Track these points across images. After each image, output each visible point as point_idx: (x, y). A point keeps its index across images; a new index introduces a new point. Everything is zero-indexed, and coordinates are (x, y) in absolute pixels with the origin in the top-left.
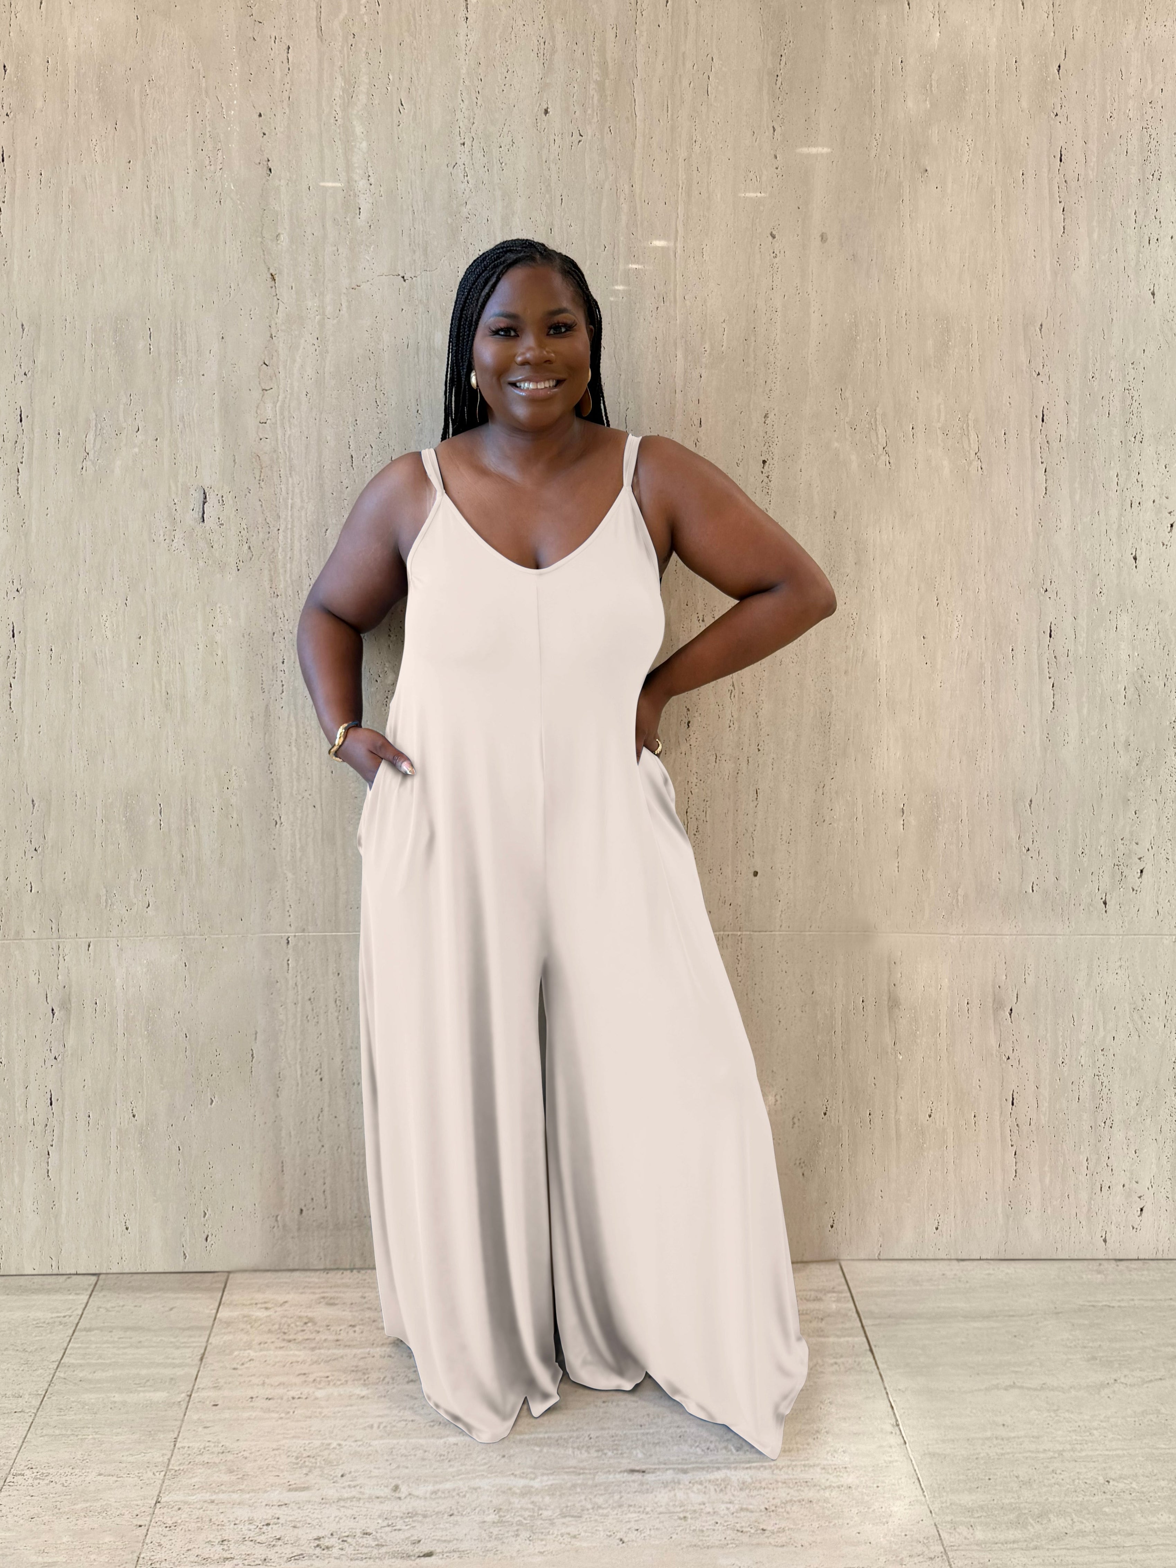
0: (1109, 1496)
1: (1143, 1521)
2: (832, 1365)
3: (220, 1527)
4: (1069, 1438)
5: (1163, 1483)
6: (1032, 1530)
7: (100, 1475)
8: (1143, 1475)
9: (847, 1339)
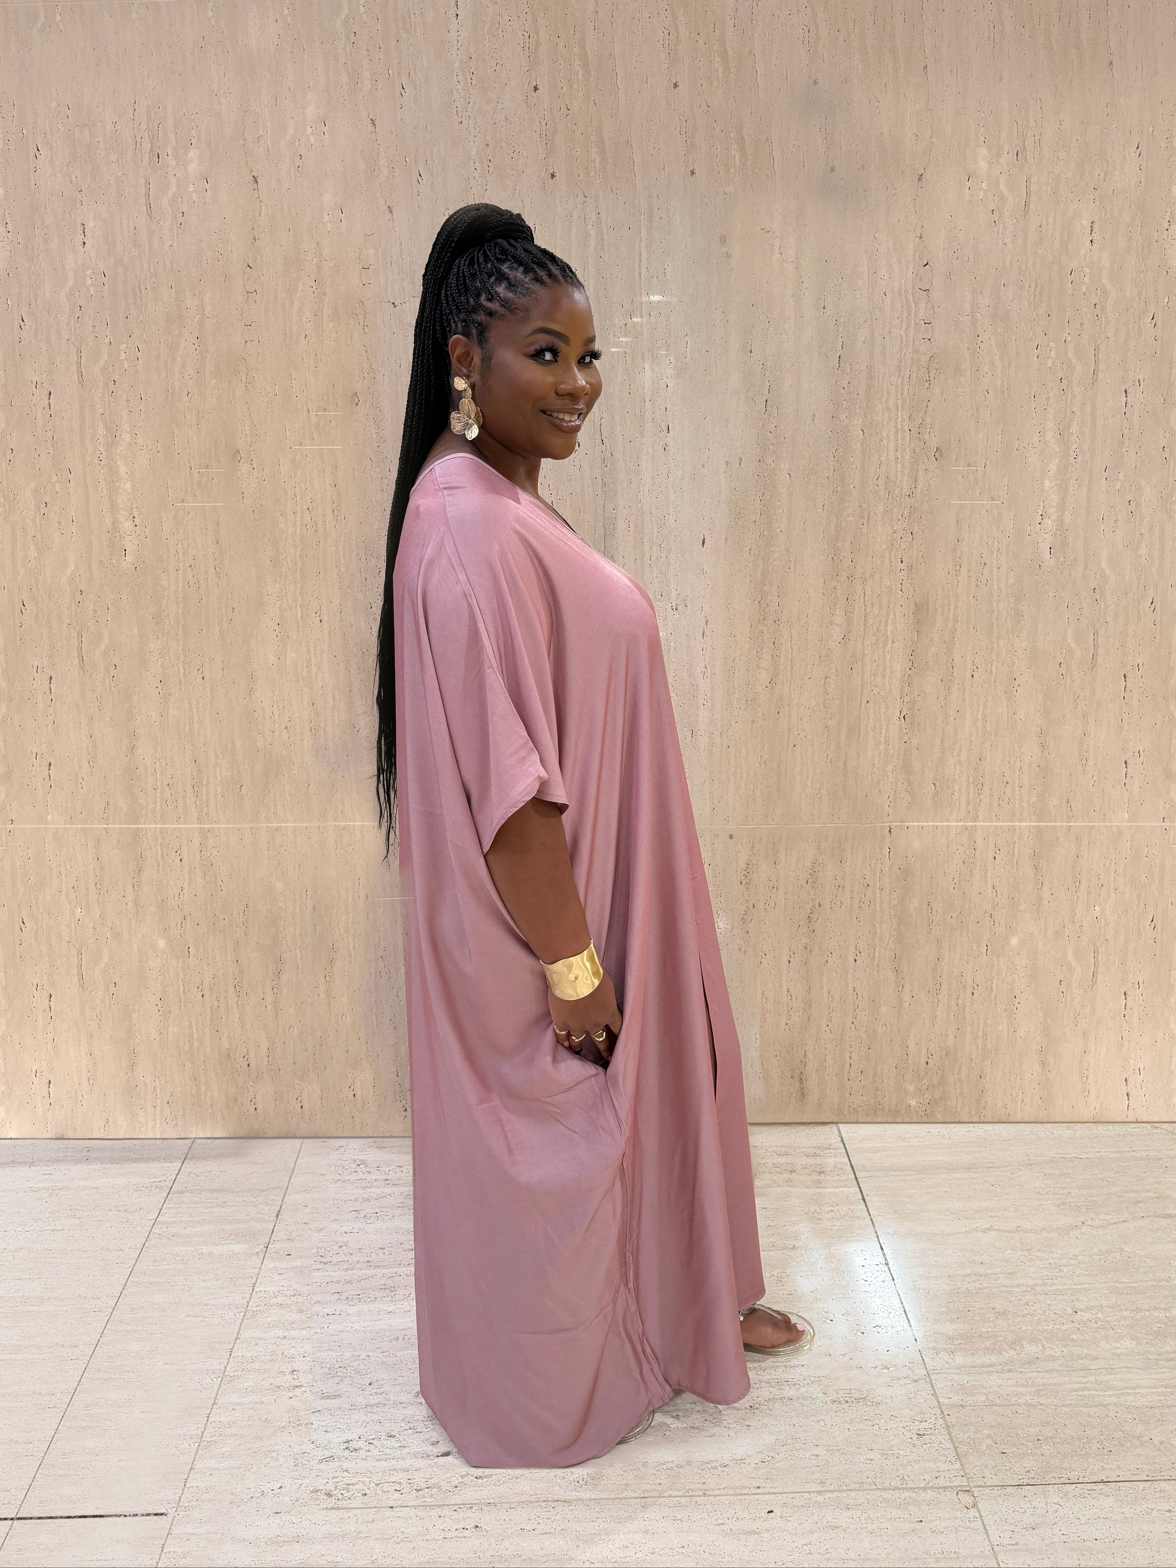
0: (1076, 1325)
1: (1107, 1346)
2: (828, 1212)
3: (290, 1360)
4: (1040, 1274)
5: (1126, 1313)
6: (1006, 1355)
7: (189, 1316)
8: (1108, 1306)
9: (842, 1189)
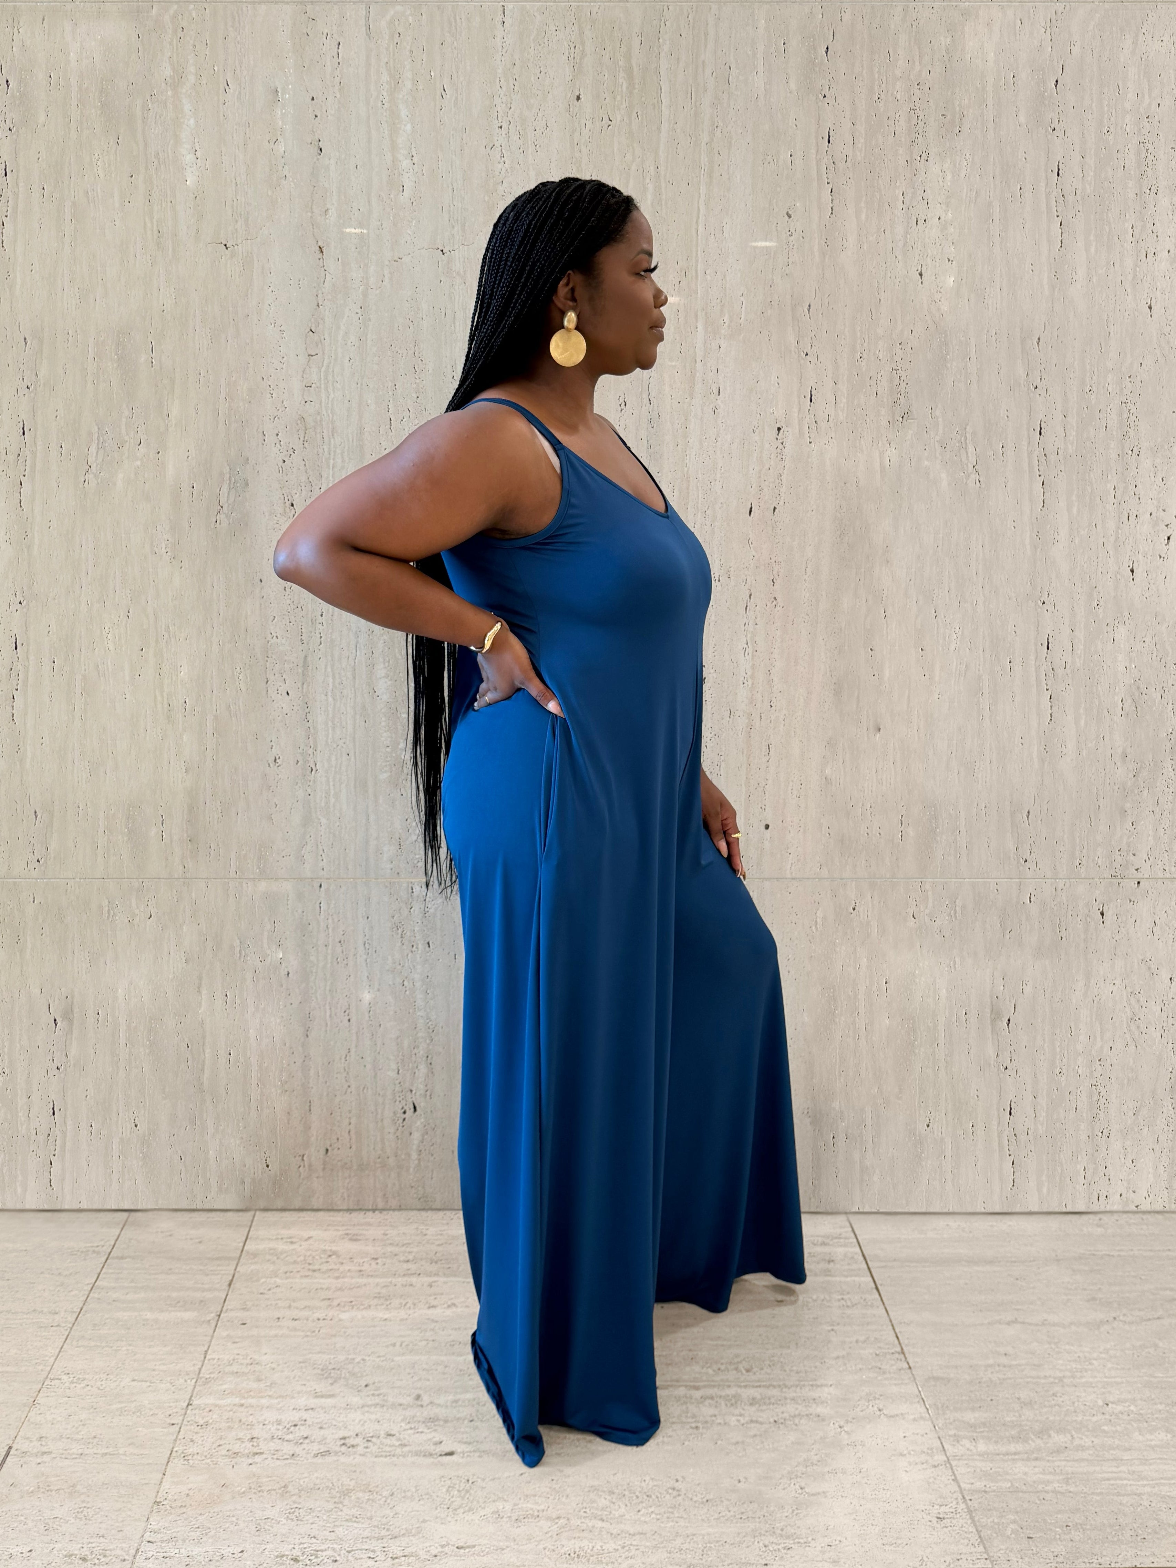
0: (1107, 1417)
1: (1141, 1438)
2: (839, 1300)
3: (249, 1427)
4: (1069, 1367)
5: (1160, 1407)
6: (1033, 1444)
7: (134, 1380)
8: (1141, 1399)
9: (853, 1278)
